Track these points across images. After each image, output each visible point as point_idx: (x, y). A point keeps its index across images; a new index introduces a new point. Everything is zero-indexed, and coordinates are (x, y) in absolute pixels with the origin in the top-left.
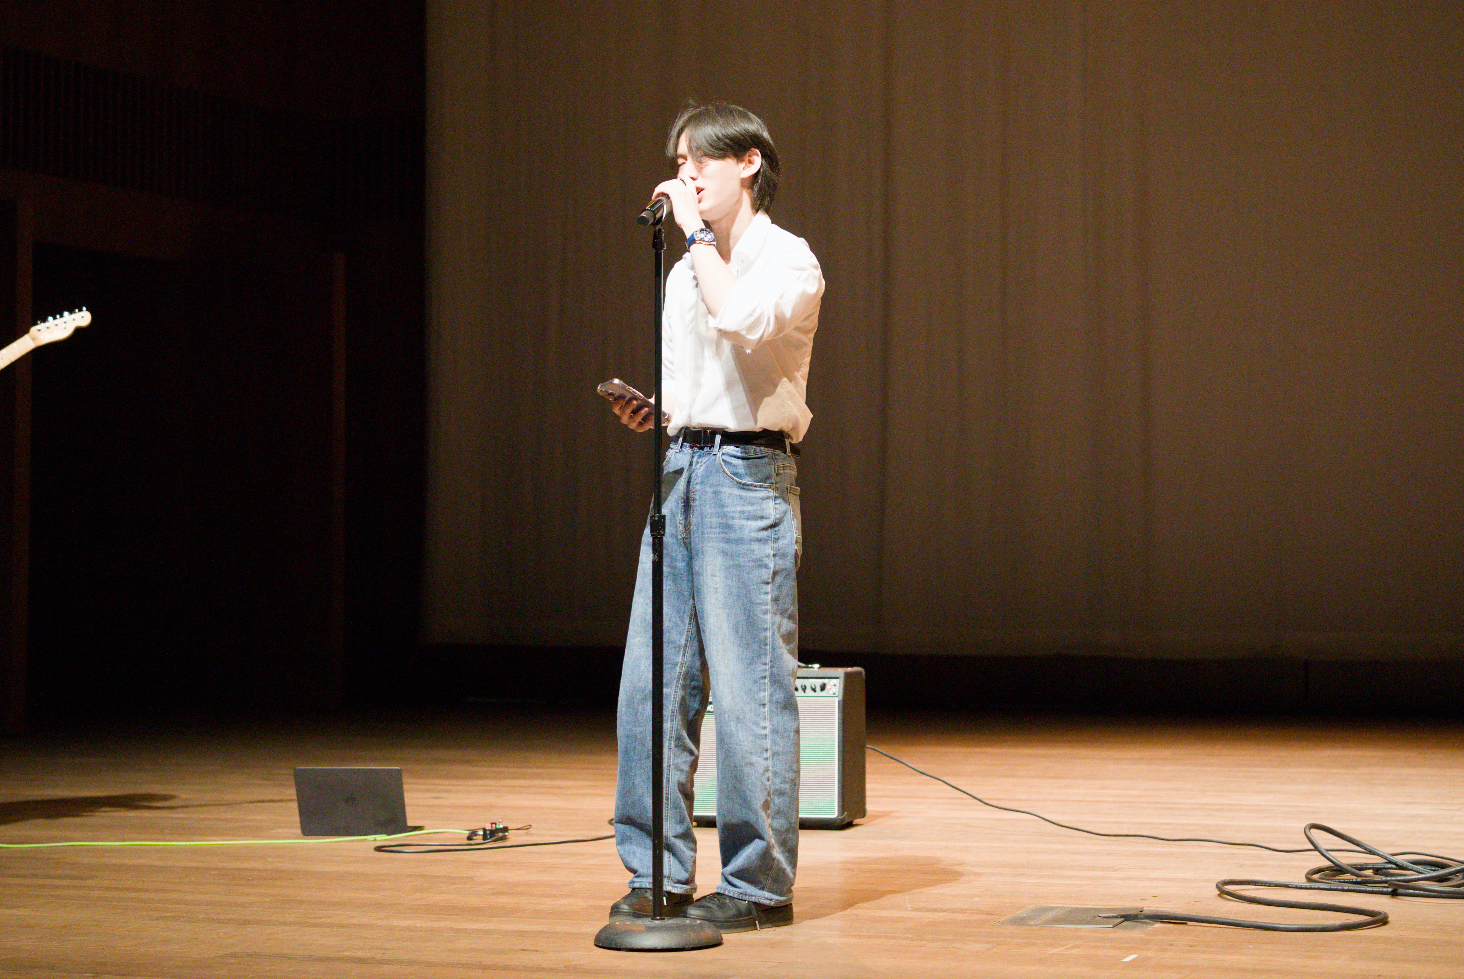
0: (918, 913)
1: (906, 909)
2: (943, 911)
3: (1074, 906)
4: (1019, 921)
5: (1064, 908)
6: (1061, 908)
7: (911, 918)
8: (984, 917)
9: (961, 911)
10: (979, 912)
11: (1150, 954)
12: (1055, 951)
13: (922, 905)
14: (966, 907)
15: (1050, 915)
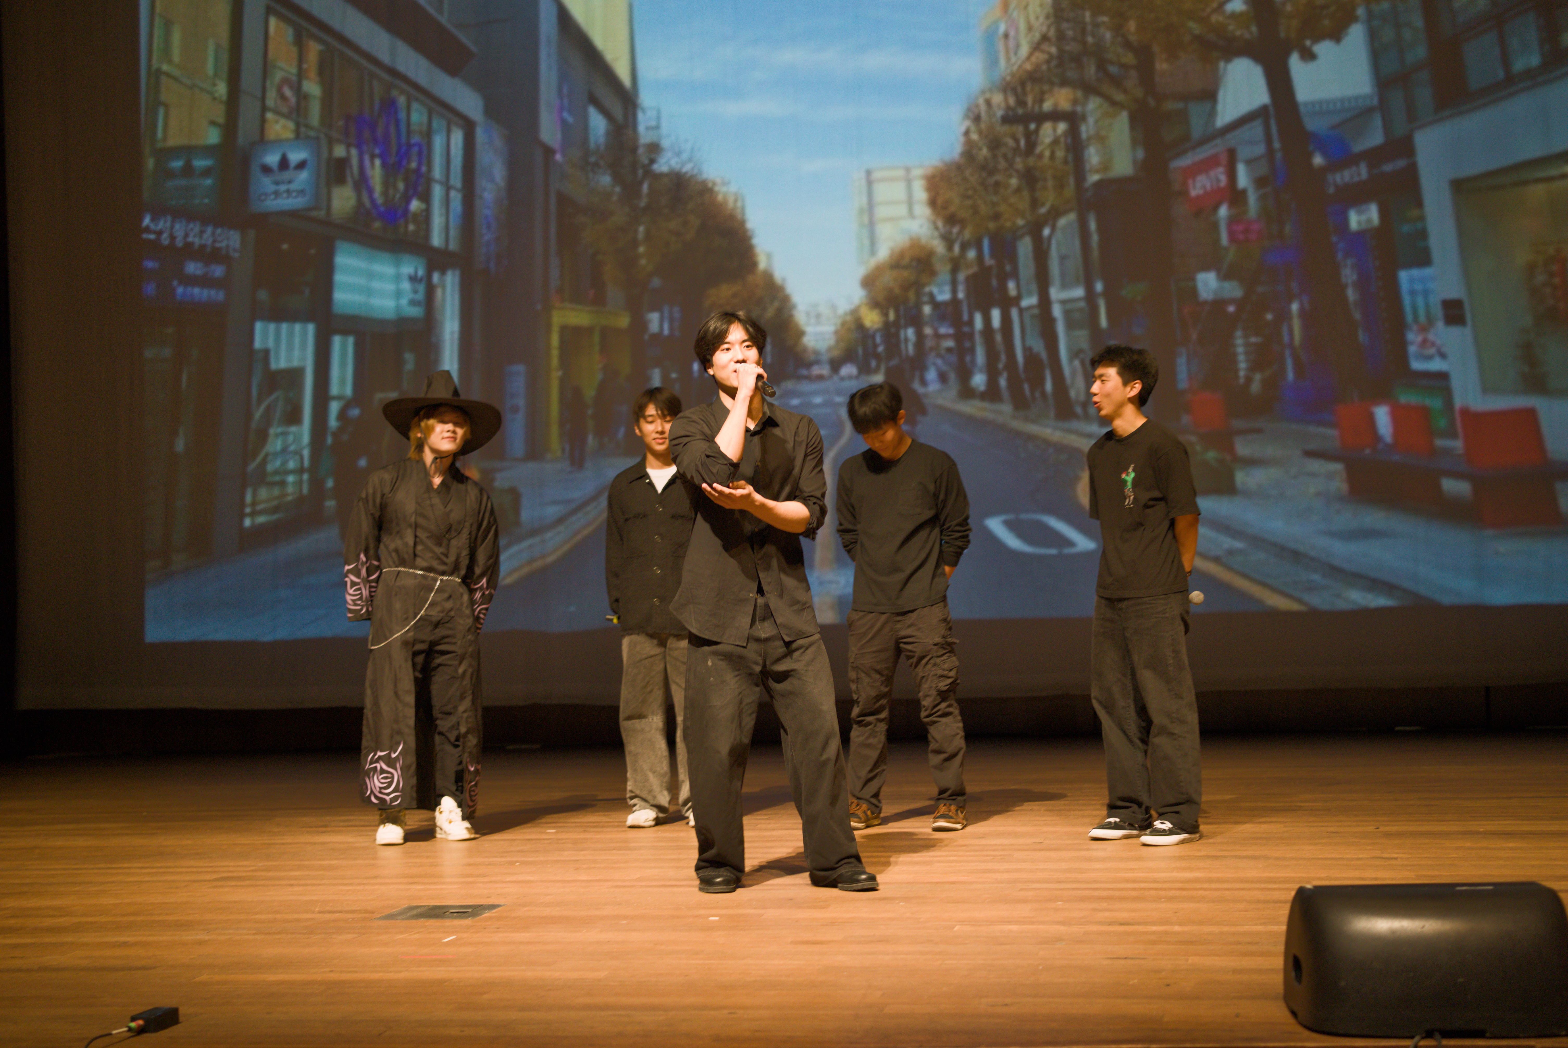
0: (320, 915)
1: (313, 912)
2: (340, 912)
3: (435, 904)
4: (391, 917)
5: (428, 906)
6: (424, 906)
7: (312, 919)
8: (367, 915)
9: (353, 912)
10: (367, 912)
11: (465, 935)
12: (401, 936)
13: (328, 908)
14: (358, 908)
15: (415, 912)
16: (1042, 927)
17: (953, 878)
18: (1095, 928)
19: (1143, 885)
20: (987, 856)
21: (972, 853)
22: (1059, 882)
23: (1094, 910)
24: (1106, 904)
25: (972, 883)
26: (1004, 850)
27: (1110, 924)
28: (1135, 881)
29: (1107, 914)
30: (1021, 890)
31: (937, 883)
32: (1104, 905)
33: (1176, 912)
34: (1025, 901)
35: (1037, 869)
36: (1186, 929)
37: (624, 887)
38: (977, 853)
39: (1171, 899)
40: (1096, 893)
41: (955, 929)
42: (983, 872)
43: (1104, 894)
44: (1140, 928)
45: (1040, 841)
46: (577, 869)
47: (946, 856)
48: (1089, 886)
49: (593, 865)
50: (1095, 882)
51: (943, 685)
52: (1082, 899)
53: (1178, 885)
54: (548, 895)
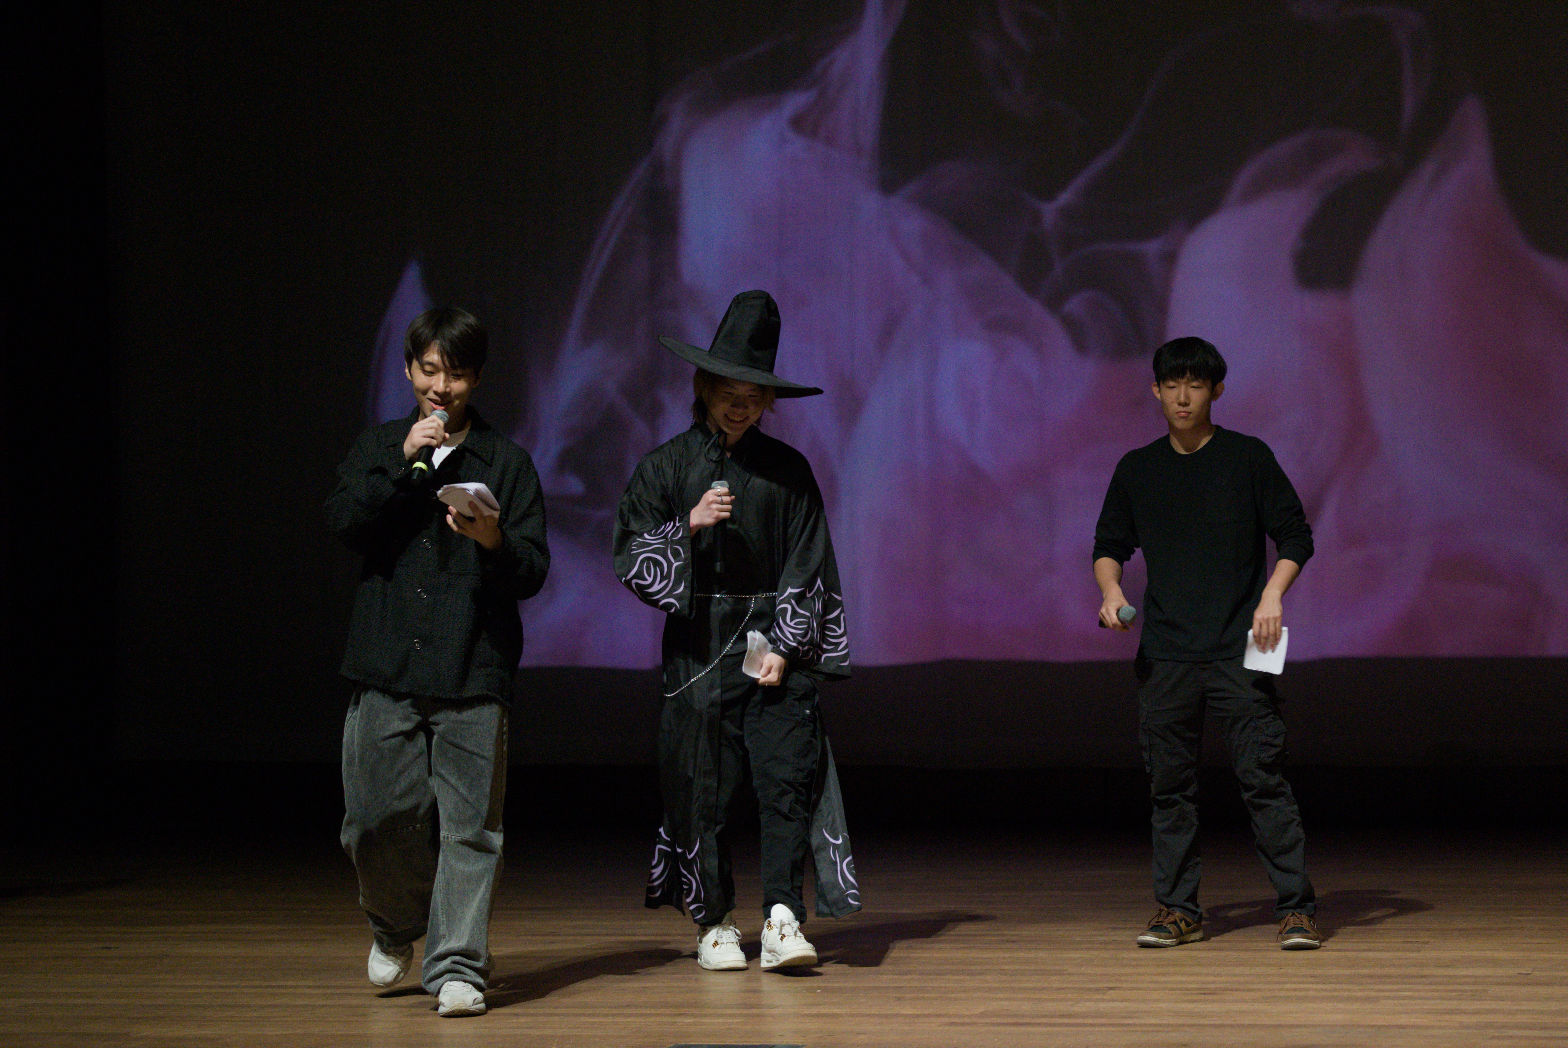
17: (1403, 1020)
20: (1452, 991)
21: (1433, 987)
22: (1545, 1028)
25: (1429, 1027)
26: (1476, 983)
30: (1493, 1038)
31: (1380, 1027)
35: (1517, 1010)
38: (1440, 987)
42: (1446, 1013)
45: (1527, 972)
46: (899, 999)
47: (1396, 991)
49: (921, 995)
51: (1266, 756)
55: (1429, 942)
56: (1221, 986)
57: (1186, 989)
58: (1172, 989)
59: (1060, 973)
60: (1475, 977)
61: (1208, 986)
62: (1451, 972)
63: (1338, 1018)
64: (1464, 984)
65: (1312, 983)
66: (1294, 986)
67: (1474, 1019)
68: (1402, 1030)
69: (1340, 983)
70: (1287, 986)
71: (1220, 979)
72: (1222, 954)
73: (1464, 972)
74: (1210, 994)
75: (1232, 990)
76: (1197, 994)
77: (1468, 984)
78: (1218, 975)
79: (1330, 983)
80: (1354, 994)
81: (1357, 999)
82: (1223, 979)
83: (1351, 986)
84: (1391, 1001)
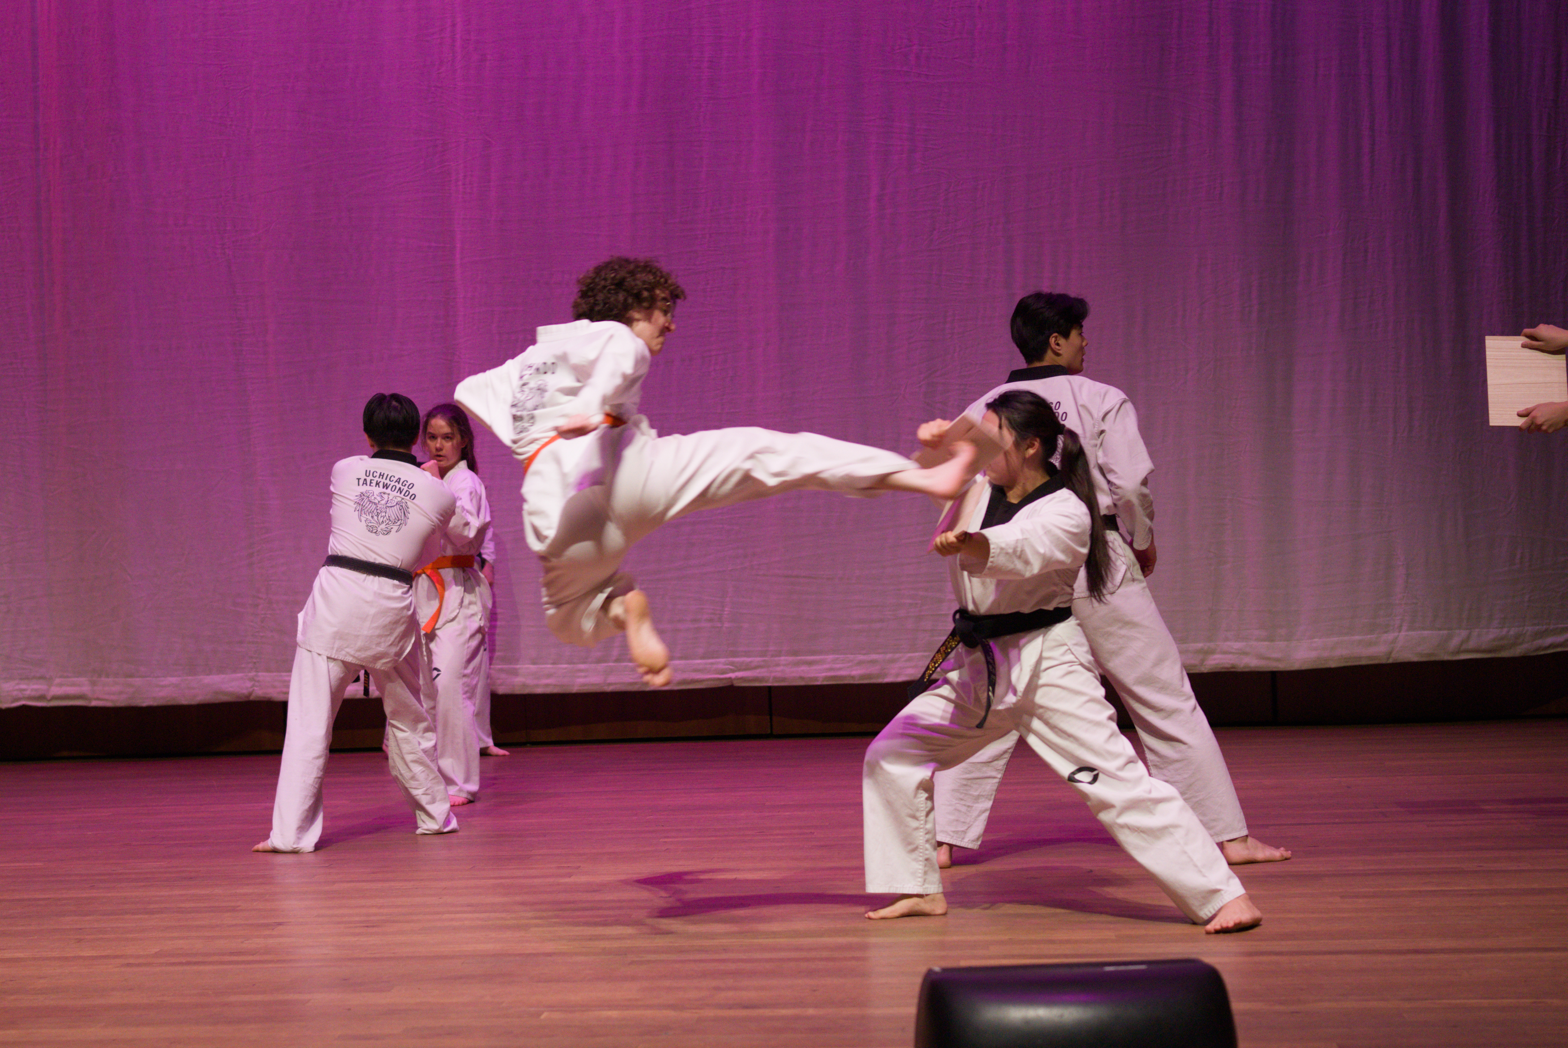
16: (649, 1013)
17: (550, 947)
18: (711, 1013)
19: (782, 955)
22: (682, 952)
23: (718, 989)
24: (732, 981)
25: (572, 955)
26: (620, 908)
27: (730, 1007)
28: (774, 949)
29: (731, 994)
30: (632, 963)
31: (529, 955)
32: (730, 982)
33: (815, 991)
34: (633, 978)
36: (821, 1012)
37: (139, 965)
39: (811, 973)
40: (722, 967)
41: (543, 1017)
42: (590, 939)
43: (732, 966)
44: (767, 1012)
46: (79, 941)
48: (716, 956)
50: (725, 950)
52: (704, 975)
53: (825, 954)
54: (41, 978)
55: (580, 867)
56: (384, 918)
57: (350, 922)
58: (339, 923)
59: (234, 910)
60: (619, 901)
61: (371, 918)
62: (598, 897)
63: (490, 947)
64: (609, 909)
65: (470, 912)
66: (453, 916)
67: (616, 944)
68: (549, 958)
69: (495, 912)
70: (446, 916)
71: (382, 911)
72: (386, 885)
73: (611, 897)
74: (373, 927)
75: (394, 922)
76: (361, 927)
77: (613, 908)
78: (380, 907)
79: (485, 912)
80: (507, 922)
81: (508, 928)
82: (385, 911)
83: (504, 915)
84: (540, 929)
